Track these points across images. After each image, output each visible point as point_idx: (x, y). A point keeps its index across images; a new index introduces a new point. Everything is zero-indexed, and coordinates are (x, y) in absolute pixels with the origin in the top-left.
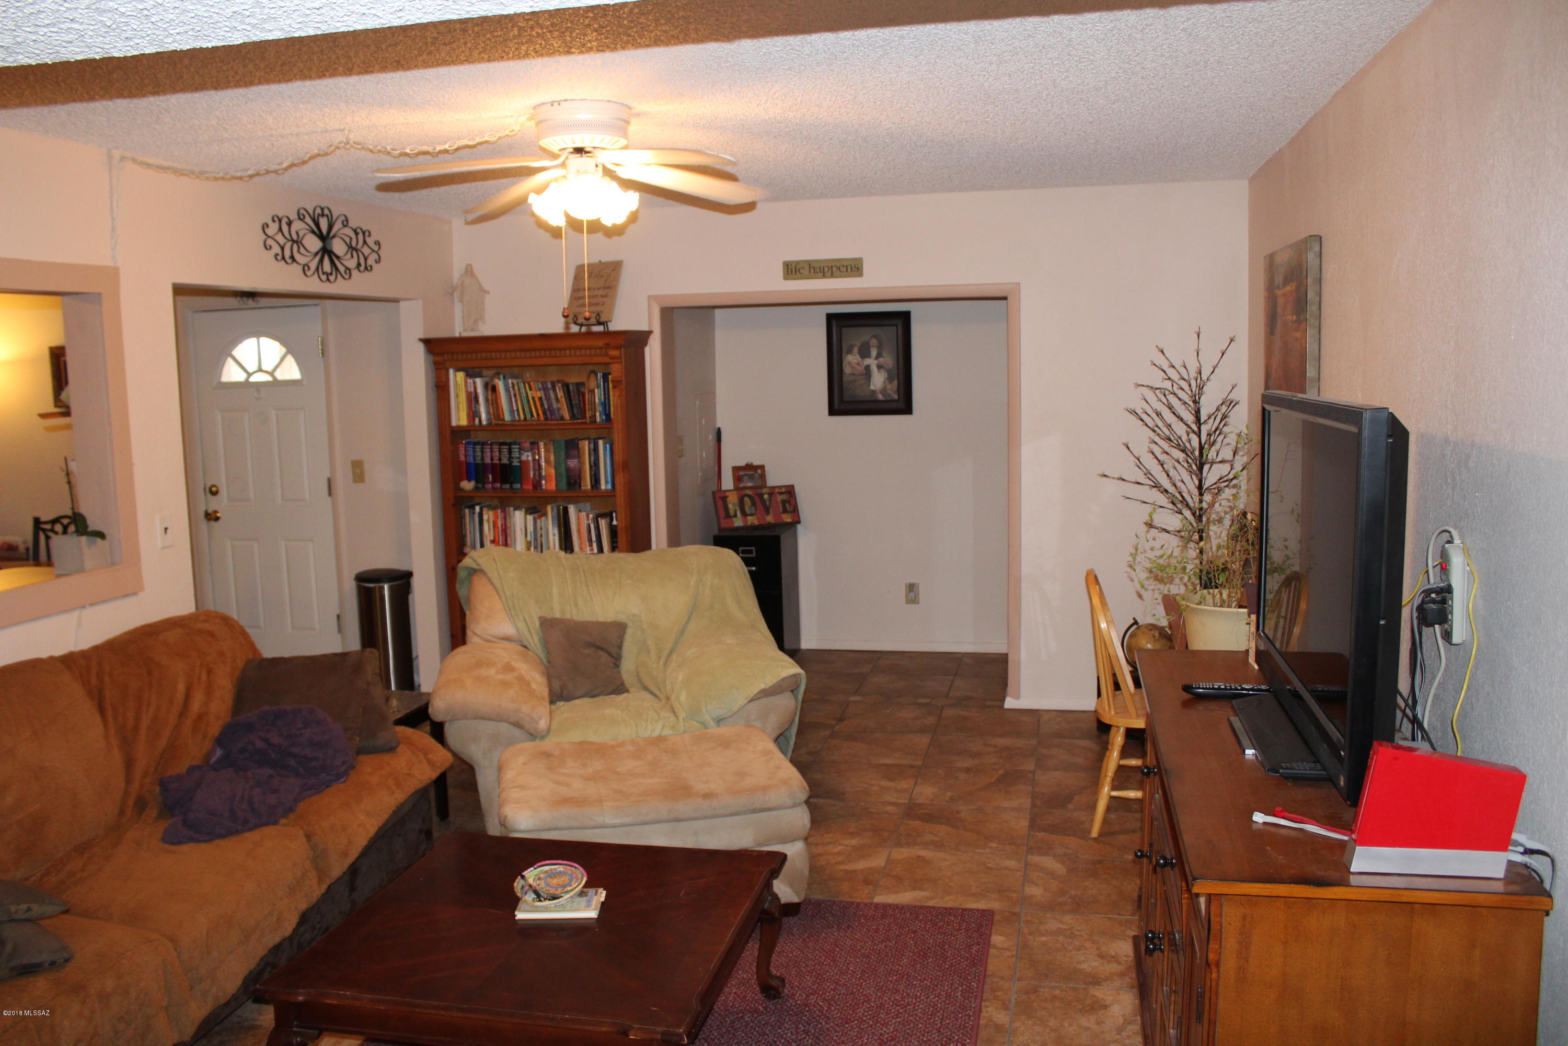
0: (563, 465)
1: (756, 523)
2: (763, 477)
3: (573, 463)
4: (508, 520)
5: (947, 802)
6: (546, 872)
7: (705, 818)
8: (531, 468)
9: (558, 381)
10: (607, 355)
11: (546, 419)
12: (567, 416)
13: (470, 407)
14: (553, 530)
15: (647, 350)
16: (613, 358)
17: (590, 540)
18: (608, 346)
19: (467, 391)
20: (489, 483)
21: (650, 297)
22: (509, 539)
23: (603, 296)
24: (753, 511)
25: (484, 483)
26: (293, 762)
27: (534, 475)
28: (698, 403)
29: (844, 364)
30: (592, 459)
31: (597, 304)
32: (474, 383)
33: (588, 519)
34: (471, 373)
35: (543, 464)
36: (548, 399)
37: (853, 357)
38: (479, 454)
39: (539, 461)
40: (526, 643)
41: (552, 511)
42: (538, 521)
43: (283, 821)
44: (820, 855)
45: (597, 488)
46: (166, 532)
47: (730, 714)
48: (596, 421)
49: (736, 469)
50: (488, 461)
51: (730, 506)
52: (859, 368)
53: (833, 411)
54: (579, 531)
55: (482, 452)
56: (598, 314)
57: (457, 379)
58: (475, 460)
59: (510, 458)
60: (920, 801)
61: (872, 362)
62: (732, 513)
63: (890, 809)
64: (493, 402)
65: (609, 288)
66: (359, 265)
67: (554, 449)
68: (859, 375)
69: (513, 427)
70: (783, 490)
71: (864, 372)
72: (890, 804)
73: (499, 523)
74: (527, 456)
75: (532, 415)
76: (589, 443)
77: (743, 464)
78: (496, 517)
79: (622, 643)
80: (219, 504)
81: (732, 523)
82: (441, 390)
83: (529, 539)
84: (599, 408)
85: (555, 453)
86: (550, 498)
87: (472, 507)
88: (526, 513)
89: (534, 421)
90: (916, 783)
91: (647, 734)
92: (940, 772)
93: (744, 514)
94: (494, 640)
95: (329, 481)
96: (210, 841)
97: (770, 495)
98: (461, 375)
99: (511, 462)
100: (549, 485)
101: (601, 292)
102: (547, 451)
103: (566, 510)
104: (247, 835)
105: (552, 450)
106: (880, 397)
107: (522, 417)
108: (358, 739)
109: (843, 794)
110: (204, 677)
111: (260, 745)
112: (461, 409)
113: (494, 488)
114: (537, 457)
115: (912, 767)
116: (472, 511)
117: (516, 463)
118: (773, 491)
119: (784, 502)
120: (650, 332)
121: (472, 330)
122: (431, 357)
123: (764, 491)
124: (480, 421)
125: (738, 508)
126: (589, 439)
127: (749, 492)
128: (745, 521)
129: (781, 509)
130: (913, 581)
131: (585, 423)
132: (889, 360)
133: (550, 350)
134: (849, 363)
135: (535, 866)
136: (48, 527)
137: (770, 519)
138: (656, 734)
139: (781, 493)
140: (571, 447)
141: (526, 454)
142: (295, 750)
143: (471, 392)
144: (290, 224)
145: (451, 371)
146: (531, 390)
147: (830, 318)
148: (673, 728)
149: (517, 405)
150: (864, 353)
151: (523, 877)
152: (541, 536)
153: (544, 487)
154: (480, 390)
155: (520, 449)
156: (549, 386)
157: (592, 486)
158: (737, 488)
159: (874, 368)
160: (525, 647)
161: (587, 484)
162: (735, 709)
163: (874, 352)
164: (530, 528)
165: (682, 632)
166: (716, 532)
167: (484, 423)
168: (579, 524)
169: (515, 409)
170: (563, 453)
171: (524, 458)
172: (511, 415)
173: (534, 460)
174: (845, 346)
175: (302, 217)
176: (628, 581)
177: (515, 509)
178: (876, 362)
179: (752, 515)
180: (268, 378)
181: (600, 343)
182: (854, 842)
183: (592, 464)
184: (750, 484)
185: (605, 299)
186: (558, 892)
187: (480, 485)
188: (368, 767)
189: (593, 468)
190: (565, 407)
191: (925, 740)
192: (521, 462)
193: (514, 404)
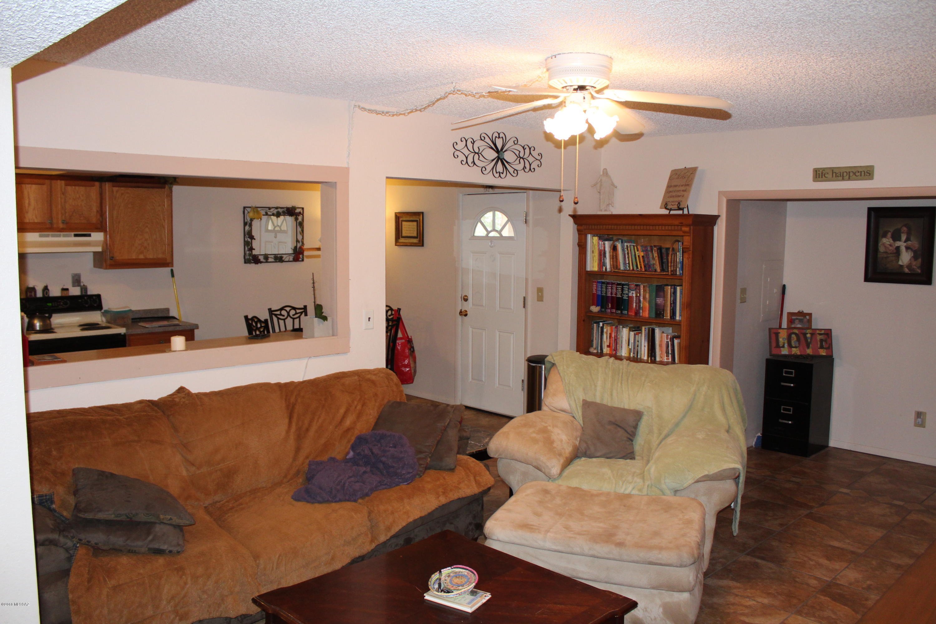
0: (654, 301)
1: (798, 353)
2: (810, 321)
3: (660, 301)
4: (618, 334)
5: (863, 588)
6: (456, 573)
7: (614, 559)
8: (634, 301)
9: (655, 246)
10: (681, 230)
11: (645, 271)
12: (658, 270)
13: (600, 260)
14: (644, 343)
15: (716, 228)
16: (684, 232)
17: (667, 353)
18: (682, 224)
19: (599, 249)
20: (609, 309)
21: (720, 192)
22: (618, 346)
23: (683, 191)
24: (797, 345)
25: (606, 308)
26: (381, 466)
27: (636, 306)
28: (764, 266)
29: (880, 244)
30: (672, 299)
31: (679, 196)
32: (604, 244)
33: (667, 339)
34: (602, 238)
35: (642, 299)
36: (648, 258)
37: (887, 240)
38: (604, 289)
39: (639, 297)
40: (575, 415)
41: (645, 331)
42: (637, 336)
43: (360, 501)
44: (733, 604)
45: (674, 318)
46: (369, 320)
47: (682, 488)
48: (676, 274)
49: (790, 314)
50: (609, 295)
51: (781, 340)
52: (891, 248)
53: (868, 279)
54: (661, 346)
55: (606, 289)
56: (679, 203)
57: (592, 241)
58: (601, 293)
59: (622, 293)
60: (841, 582)
61: (902, 245)
62: (781, 344)
63: (813, 582)
64: (614, 258)
65: (688, 185)
66: (525, 167)
67: (649, 290)
68: (891, 253)
69: (626, 275)
70: (823, 332)
71: (895, 251)
72: (816, 578)
73: (613, 336)
74: (633, 294)
75: (637, 268)
76: (671, 288)
77: (796, 311)
78: (612, 331)
79: (637, 425)
80: (468, 306)
81: (781, 351)
82: (582, 246)
83: (630, 347)
84: (679, 266)
85: (649, 293)
86: (646, 322)
87: (598, 323)
88: (630, 330)
89: (638, 271)
90: (847, 567)
91: (622, 491)
92: (874, 562)
93: (790, 346)
94: (555, 410)
95: (524, 298)
96: (313, 503)
97: (812, 334)
98: (596, 239)
99: (623, 297)
100: (645, 314)
101: (683, 188)
102: (644, 291)
103: (653, 331)
104: (333, 504)
105: (648, 291)
106: (906, 270)
107: (631, 268)
108: (429, 459)
109: (784, 561)
110: (359, 407)
111: (367, 452)
112: (595, 260)
113: (611, 312)
114: (638, 295)
115: (853, 553)
116: (598, 324)
117: (625, 297)
118: (814, 333)
119: (821, 341)
120: (718, 216)
121: (605, 210)
122: (576, 226)
123: (808, 331)
124: (606, 269)
125: (786, 342)
126: (671, 286)
127: (796, 331)
128: (790, 351)
129: (819, 346)
130: (921, 410)
131: (668, 274)
132: (915, 243)
133: (647, 225)
134: (884, 244)
135: (452, 567)
136: (278, 313)
137: (809, 351)
138: (627, 492)
139: (820, 334)
140: (660, 290)
141: (632, 292)
142: (383, 459)
143: (602, 250)
144: (473, 143)
145: (589, 236)
146: (638, 251)
147: (870, 210)
148: (640, 490)
149: (629, 260)
150: (896, 237)
151: (440, 572)
152: (638, 346)
153: (641, 315)
154: (607, 249)
155: (628, 288)
156: (649, 249)
157: (671, 317)
158: (789, 328)
159: (903, 249)
160: (574, 417)
161: (668, 316)
162: (686, 485)
163: (904, 237)
164: (632, 341)
165: (677, 424)
166: (768, 356)
167: (608, 270)
168: (661, 341)
169: (627, 262)
170: (654, 293)
171: (630, 295)
172: (624, 266)
173: (636, 296)
174: (881, 232)
175: (483, 139)
176: (649, 384)
177: (623, 327)
178: (905, 244)
179: (796, 347)
180: (497, 235)
181: (677, 222)
182: (766, 601)
183: (672, 302)
184: (799, 326)
185: (685, 193)
186: (452, 589)
187: (603, 310)
188: (430, 477)
189: (672, 305)
190: (658, 263)
191: (878, 534)
192: (628, 297)
193: (627, 259)
